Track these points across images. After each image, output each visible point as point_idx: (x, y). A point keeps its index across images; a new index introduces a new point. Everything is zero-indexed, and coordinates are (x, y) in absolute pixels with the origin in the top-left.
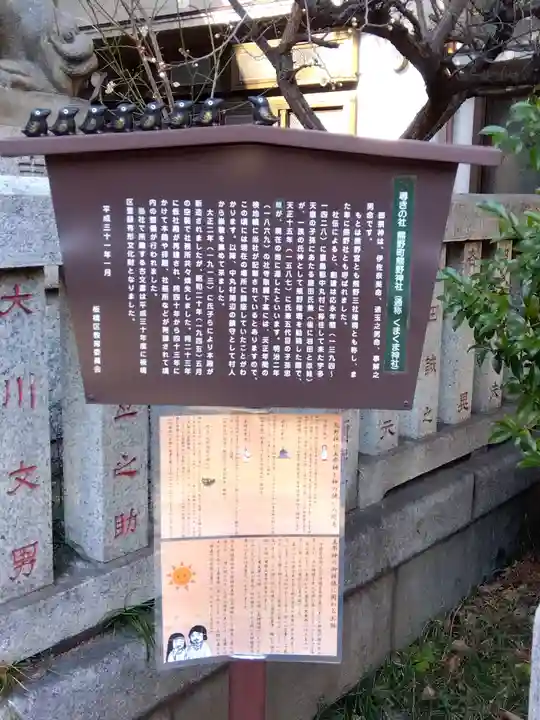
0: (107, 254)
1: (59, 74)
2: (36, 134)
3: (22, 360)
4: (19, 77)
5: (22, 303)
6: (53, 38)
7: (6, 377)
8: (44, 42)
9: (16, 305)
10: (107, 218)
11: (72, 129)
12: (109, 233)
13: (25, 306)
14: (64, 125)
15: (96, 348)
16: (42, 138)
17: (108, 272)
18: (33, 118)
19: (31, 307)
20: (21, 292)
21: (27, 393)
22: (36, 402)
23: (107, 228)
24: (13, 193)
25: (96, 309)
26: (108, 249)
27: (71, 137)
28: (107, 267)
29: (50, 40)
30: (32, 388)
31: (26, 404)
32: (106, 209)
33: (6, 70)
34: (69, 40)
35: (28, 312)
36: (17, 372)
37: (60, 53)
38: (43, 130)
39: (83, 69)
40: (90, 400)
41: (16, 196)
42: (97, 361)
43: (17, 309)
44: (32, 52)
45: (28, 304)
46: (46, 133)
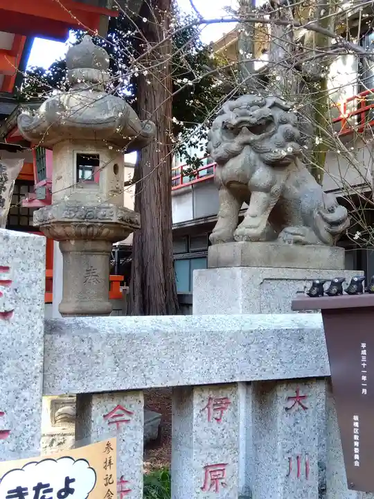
0: (364, 378)
1: (324, 233)
2: (316, 296)
3: (300, 443)
4: (299, 237)
5: (301, 402)
6: (321, 211)
7: (290, 455)
8: (316, 214)
9: (297, 404)
10: (364, 352)
11: (340, 292)
12: (365, 363)
13: (303, 404)
14: (335, 289)
15: (356, 447)
16: (320, 298)
17: (364, 391)
18: (314, 285)
19: (307, 405)
20: (301, 394)
21: (303, 467)
22: (309, 475)
23: (364, 359)
24: (297, 328)
25: (356, 418)
26: (364, 374)
27: (339, 297)
28: (364, 387)
29: (319, 213)
30: (306, 464)
31: (303, 476)
32: (364, 345)
33: (291, 234)
34: (332, 211)
35: (305, 408)
36: (297, 452)
37: (325, 220)
38: (321, 293)
39: (340, 228)
40: (351, 487)
41: (299, 329)
42: (357, 457)
43: (297, 406)
44: (307, 221)
45: (305, 403)
46: (323, 295)
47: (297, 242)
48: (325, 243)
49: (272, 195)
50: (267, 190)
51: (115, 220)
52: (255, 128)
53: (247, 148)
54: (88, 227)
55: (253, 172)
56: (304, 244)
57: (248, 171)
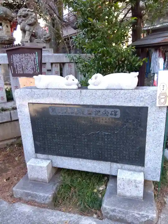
47: (37, 42)
48: (45, 43)
49: (30, 32)
50: (29, 31)
51: (7, 39)
52: (24, 17)
53: (23, 21)
54: (1, 41)
55: (25, 26)
56: (39, 43)
57: (24, 26)
